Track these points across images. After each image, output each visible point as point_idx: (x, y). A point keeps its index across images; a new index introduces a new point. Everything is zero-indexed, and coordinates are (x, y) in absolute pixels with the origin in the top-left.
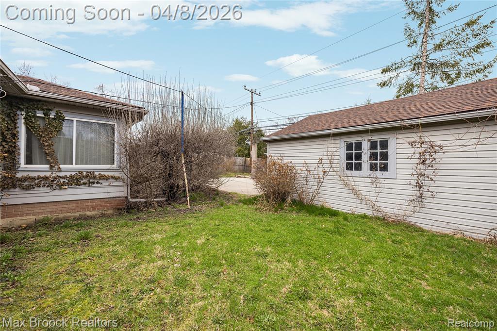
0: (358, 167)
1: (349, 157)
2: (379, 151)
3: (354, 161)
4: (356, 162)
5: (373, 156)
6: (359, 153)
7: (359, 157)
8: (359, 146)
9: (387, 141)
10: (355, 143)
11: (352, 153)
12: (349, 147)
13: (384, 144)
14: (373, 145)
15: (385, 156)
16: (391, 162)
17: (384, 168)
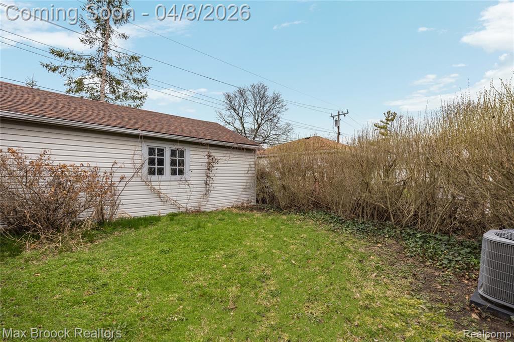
0: (161, 172)
1: (151, 162)
2: (178, 158)
3: (156, 166)
4: (159, 167)
5: (173, 163)
6: (161, 159)
7: (161, 162)
8: (161, 152)
9: (183, 151)
10: (158, 149)
11: (155, 158)
12: (151, 151)
13: (182, 154)
14: (173, 153)
15: (182, 163)
16: (186, 168)
17: (181, 172)
